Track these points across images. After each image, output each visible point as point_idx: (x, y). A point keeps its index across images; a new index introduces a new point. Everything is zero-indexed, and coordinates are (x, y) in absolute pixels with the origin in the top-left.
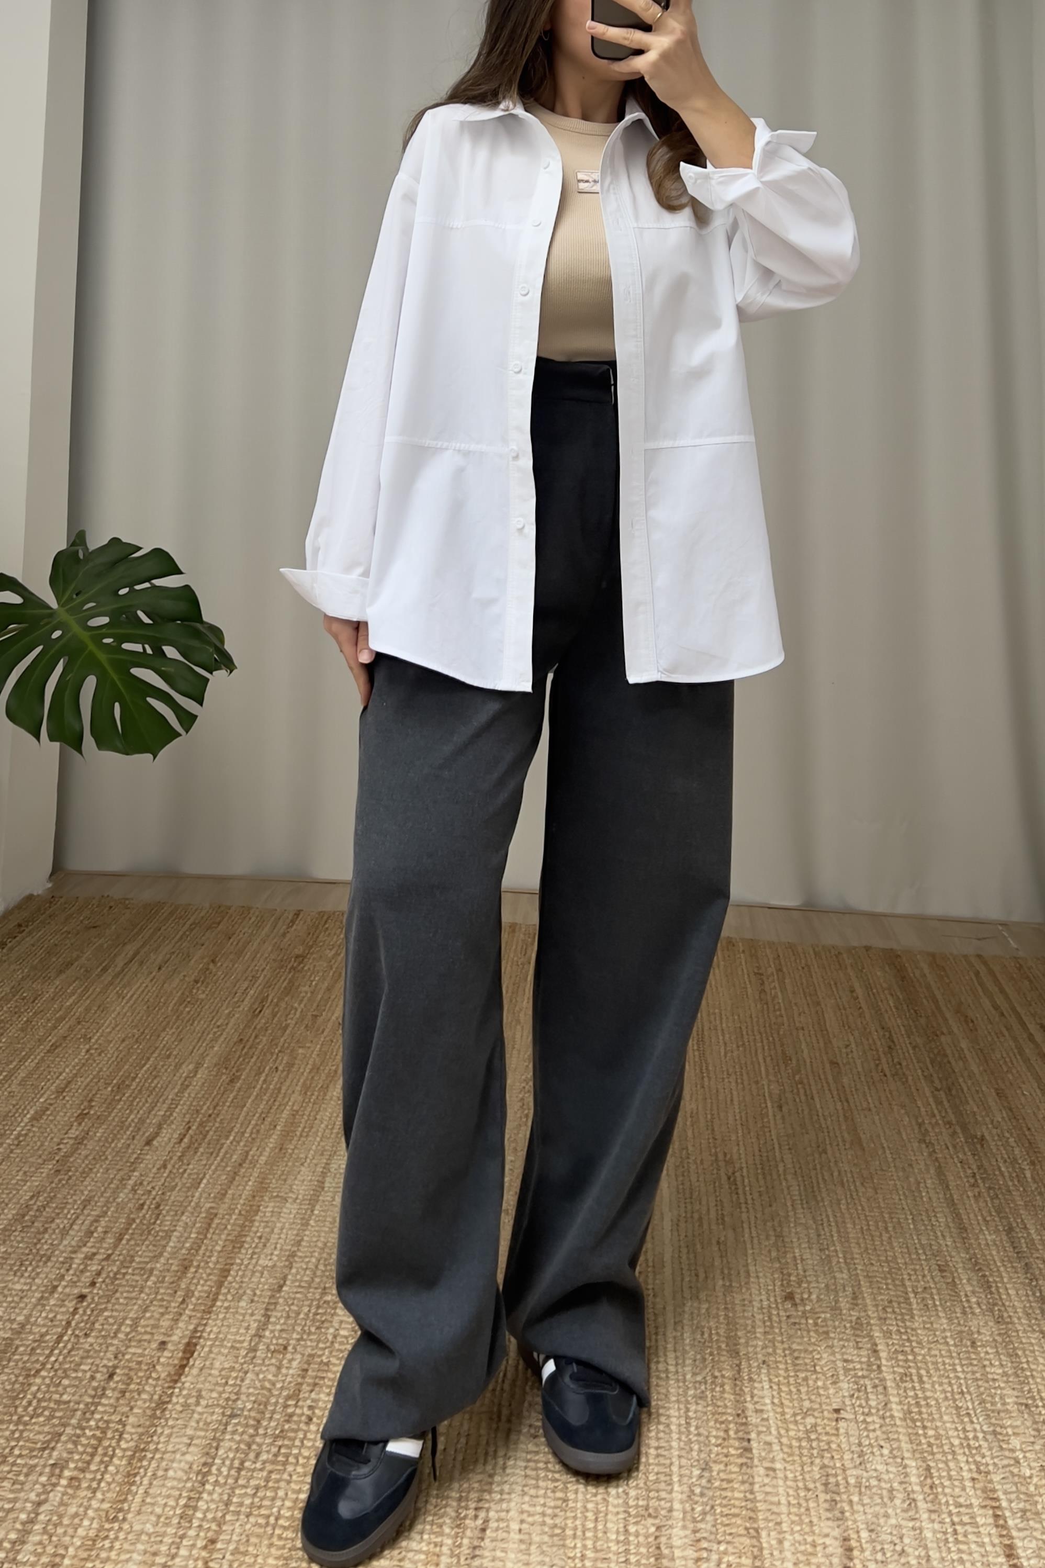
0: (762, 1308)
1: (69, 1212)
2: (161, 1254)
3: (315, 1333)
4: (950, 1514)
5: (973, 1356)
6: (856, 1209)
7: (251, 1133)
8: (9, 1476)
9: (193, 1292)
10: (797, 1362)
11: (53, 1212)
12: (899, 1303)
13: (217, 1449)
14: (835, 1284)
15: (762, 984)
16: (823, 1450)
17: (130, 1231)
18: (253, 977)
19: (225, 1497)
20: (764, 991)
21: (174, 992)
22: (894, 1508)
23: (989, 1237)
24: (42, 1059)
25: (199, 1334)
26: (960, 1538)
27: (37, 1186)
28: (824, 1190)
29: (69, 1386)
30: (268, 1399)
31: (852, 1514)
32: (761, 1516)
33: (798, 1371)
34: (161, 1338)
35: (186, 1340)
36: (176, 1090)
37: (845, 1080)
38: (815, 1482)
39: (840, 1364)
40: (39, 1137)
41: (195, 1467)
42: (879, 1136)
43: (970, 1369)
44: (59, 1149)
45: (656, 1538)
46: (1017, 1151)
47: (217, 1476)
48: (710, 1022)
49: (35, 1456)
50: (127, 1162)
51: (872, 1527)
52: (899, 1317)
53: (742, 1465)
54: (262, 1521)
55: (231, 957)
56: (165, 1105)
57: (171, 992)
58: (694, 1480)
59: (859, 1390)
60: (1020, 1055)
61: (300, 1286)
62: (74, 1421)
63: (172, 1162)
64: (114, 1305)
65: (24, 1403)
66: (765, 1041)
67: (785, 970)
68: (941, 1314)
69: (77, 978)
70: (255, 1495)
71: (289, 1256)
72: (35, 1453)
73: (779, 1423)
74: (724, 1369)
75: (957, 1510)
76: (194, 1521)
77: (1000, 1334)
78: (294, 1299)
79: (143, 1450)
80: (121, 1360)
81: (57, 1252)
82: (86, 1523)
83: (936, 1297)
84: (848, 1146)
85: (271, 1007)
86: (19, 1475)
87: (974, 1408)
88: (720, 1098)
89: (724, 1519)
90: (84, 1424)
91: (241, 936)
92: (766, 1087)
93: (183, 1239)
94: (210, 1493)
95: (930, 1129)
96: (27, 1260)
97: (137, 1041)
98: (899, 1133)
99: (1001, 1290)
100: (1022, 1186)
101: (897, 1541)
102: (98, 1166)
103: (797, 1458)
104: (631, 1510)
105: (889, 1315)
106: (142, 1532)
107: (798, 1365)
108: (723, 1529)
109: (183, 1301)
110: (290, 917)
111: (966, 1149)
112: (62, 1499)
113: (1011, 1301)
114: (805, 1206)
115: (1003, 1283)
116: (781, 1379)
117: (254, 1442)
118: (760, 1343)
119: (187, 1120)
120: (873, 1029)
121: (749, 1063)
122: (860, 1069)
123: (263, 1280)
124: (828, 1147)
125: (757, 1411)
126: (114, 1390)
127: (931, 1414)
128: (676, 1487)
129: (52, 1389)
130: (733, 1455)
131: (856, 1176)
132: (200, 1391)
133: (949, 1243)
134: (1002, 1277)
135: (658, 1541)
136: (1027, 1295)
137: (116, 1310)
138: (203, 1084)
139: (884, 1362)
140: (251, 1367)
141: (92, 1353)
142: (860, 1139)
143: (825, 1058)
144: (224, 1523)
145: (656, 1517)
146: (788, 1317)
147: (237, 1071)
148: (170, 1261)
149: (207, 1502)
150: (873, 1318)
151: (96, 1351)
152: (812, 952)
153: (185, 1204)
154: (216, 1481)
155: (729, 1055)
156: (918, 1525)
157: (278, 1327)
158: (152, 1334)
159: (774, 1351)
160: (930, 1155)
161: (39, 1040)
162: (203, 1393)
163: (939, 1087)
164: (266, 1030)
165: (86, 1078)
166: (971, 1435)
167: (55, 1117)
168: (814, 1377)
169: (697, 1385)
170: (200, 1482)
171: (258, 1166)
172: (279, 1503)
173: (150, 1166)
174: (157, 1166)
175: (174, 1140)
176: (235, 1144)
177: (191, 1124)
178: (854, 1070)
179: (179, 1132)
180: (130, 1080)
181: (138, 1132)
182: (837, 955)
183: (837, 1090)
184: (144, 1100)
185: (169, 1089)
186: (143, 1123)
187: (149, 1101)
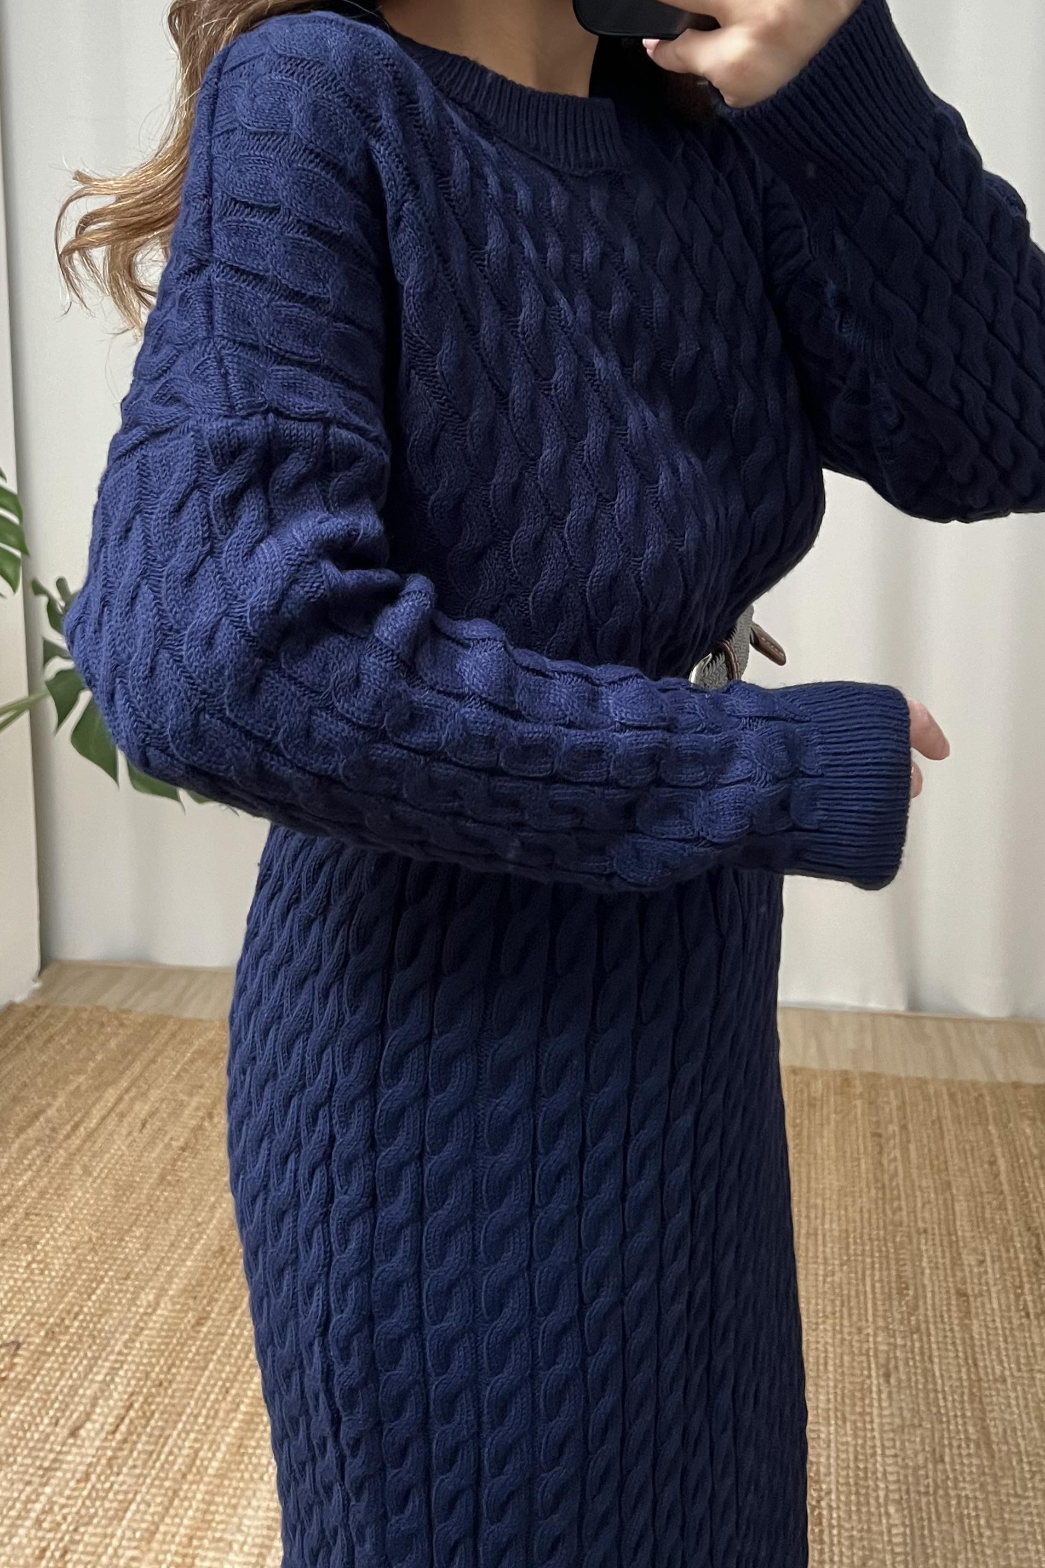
7: (207, 1417)
15: (880, 1153)
20: (881, 1164)
36: (126, 1337)
37: (975, 1327)
50: (40, 1467)
56: (107, 1364)
63: (99, 1469)
66: (876, 1255)
67: (910, 1127)
69: (38, 1141)
92: (871, 1339)
97: (93, 1249)
119: (130, 1389)
120: (1016, 1229)
121: (852, 1294)
122: (996, 1306)
138: (163, 1324)
142: (989, 1436)
143: (951, 1284)
152: (946, 1097)
155: (829, 1279)
165: (17, 1314)
171: (206, 1479)
173: (69, 1475)
174: (78, 1476)
175: (107, 1428)
176: (183, 1435)
177: (134, 1398)
178: (988, 1306)
179: (115, 1412)
180: (72, 1316)
181: (64, 1411)
182: (977, 1100)
183: (964, 1343)
184: (82, 1354)
185: (117, 1335)
186: (73, 1397)
187: (89, 1354)
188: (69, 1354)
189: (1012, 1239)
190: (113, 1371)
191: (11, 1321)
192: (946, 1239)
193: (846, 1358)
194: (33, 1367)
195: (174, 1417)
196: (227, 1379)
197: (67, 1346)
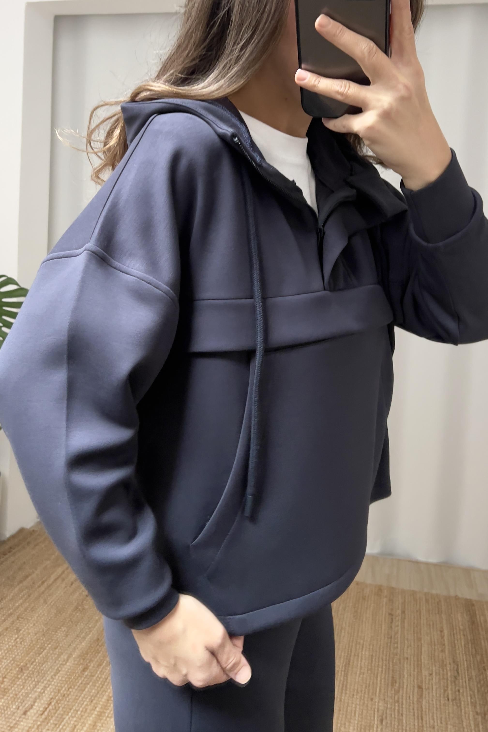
7: (82, 711)
15: (392, 622)
20: (391, 627)
36: (52, 674)
48: (356, 649)
50: (9, 726)
56: (43, 685)
66: (384, 667)
67: (406, 612)
69: (27, 587)
88: (348, 711)
92: (377, 704)
97: (44, 635)
119: (51, 697)
121: (371, 683)
138: (69, 669)
152: (424, 600)
155: (361, 676)
165: (7, 660)
175: (39, 712)
176: (71, 718)
177: (52, 700)
178: (431, 694)
179: (43, 706)
180: (31, 663)
181: (22, 703)
182: (438, 603)
183: (418, 710)
184: (33, 679)
185: (49, 672)
186: (26, 697)
187: (36, 680)
188: (27, 679)
189: (446, 665)
190: (45, 688)
191: (5, 663)
192: (416, 663)
193: (365, 712)
194: (12, 683)
195: (68, 710)
197: (27, 676)
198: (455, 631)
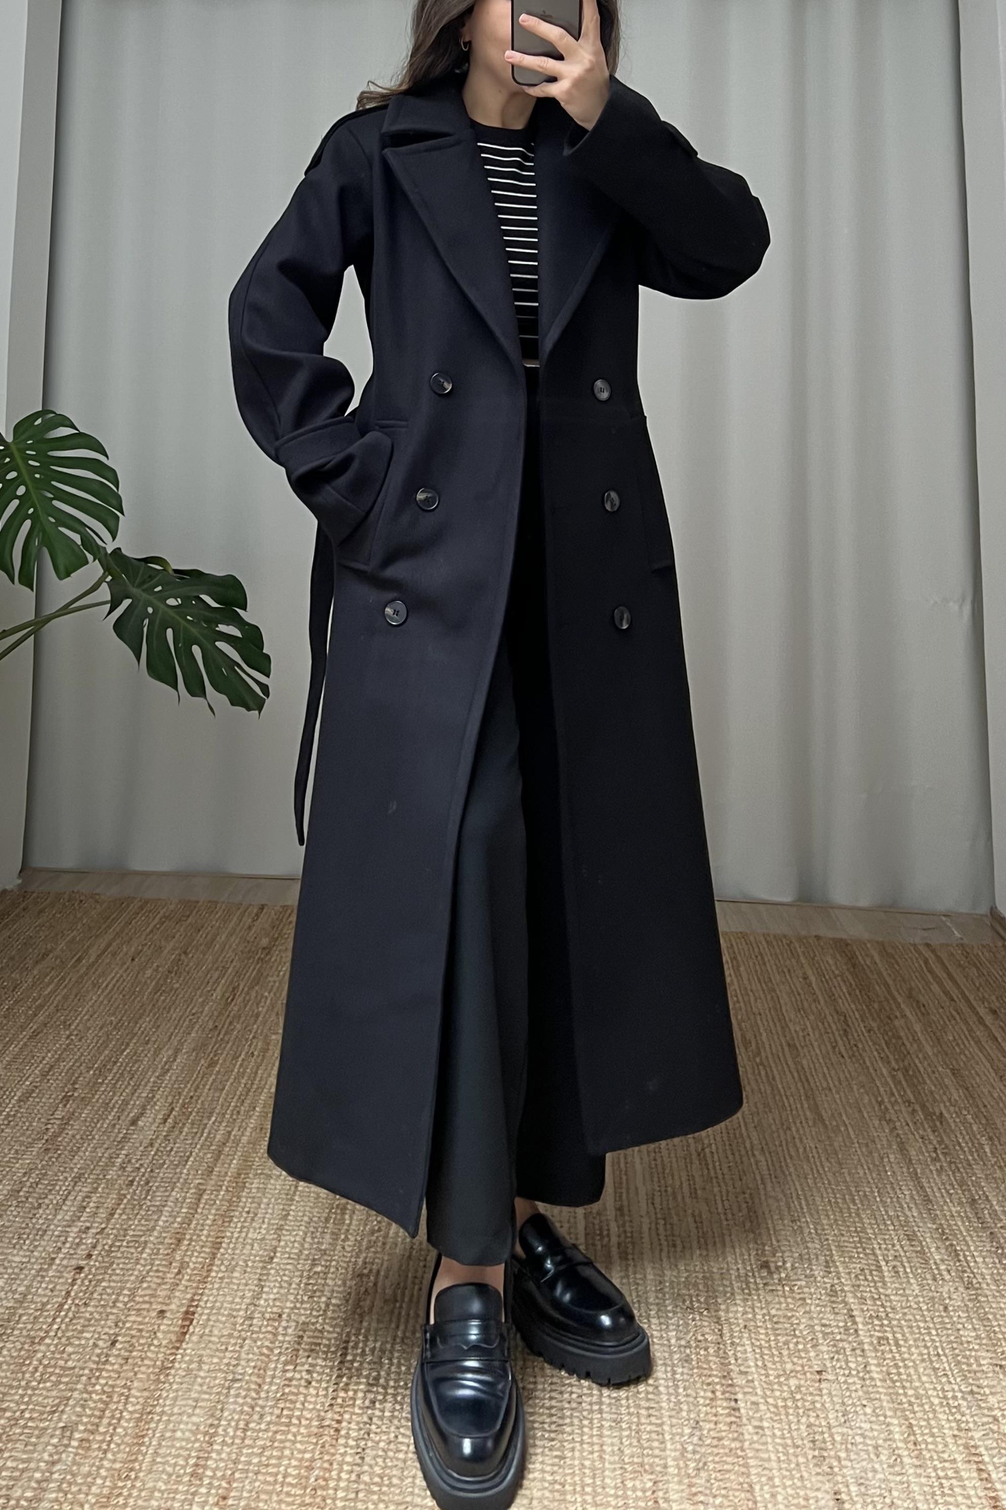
0: (739, 1276)
1: (61, 1188)
2: (153, 1229)
3: (307, 1302)
4: (935, 1469)
5: (947, 1320)
6: (823, 1184)
7: (232, 1114)
8: (21, 1438)
9: (188, 1263)
10: (776, 1326)
11: (45, 1188)
12: (871, 1271)
13: (222, 1410)
14: (808, 1253)
16: (809, 1410)
17: (122, 1206)
18: (223, 967)
19: (234, 1456)
21: (149, 981)
22: (881, 1463)
23: (953, 1209)
24: (25, 1044)
25: (196, 1303)
26: (946, 1491)
27: (29, 1164)
28: (791, 1165)
29: (73, 1353)
30: (267, 1364)
31: (840, 1470)
32: (753, 1471)
33: (779, 1335)
34: (159, 1307)
35: (184, 1309)
36: (157, 1074)
37: (804, 1062)
38: (802, 1439)
39: (817, 1328)
40: (27, 1118)
41: (202, 1428)
42: (840, 1114)
43: (945, 1332)
44: (47, 1129)
45: (654, 1492)
46: (975, 1128)
47: (224, 1436)
49: (46, 1419)
50: (114, 1141)
51: (862, 1481)
52: (872, 1284)
53: (731, 1423)
54: (270, 1479)
55: (203, 947)
56: (147, 1088)
57: (146, 982)
58: (686, 1438)
59: (837, 1352)
60: (973, 1038)
61: (289, 1258)
62: (79, 1386)
63: (159, 1141)
64: (111, 1275)
65: (31, 1369)
67: (739, 958)
68: (912, 1281)
69: (53, 969)
70: (261, 1455)
71: (277, 1229)
72: (45, 1416)
73: (765, 1386)
74: (708, 1333)
75: (941, 1465)
76: (205, 1479)
77: (970, 1300)
78: (285, 1270)
79: (150, 1413)
80: (122, 1328)
81: (52, 1227)
82: (99, 1481)
83: (906, 1265)
84: (811, 1123)
85: (243, 995)
86: (31, 1437)
87: (951, 1369)
89: (718, 1475)
90: (90, 1389)
91: (209, 928)
93: (175, 1213)
94: (219, 1453)
95: (889, 1107)
96: (24, 1233)
97: (115, 1028)
98: (860, 1111)
99: (969, 1258)
100: (982, 1160)
101: (886, 1494)
102: (85, 1145)
103: (783, 1417)
104: (627, 1466)
105: (862, 1283)
106: (154, 1489)
107: (777, 1329)
108: (717, 1484)
109: (179, 1273)
110: (255, 911)
111: (926, 1126)
112: (74, 1459)
113: (978, 1268)
114: (774, 1180)
115: (970, 1252)
116: (763, 1342)
117: (256, 1404)
118: (740, 1309)
119: (170, 1100)
120: (827, 1013)
122: (818, 1051)
123: (254, 1252)
124: (792, 1125)
125: (741, 1373)
126: (117, 1356)
127: (909, 1375)
128: (669, 1446)
129: (58, 1356)
130: (722, 1415)
131: (820, 1151)
132: (201, 1356)
133: (915, 1214)
134: (969, 1246)
135: (655, 1495)
136: (994, 1263)
137: (114, 1281)
138: (183, 1067)
139: (860, 1326)
140: (249, 1334)
141: (93, 1322)
142: (822, 1117)
143: (783, 1041)
144: (235, 1481)
145: (652, 1473)
146: (765, 1284)
147: (215, 1056)
148: (164, 1235)
149: (216, 1461)
150: (847, 1285)
151: (96, 1320)
152: (764, 943)
153: (174, 1180)
154: (223, 1441)
156: (905, 1479)
157: (272, 1296)
158: (151, 1303)
159: (754, 1316)
160: (891, 1131)
161: (21, 1026)
162: (205, 1359)
163: (897, 1067)
164: (240, 1017)
165: (68, 1063)
166: (950, 1395)
167: (41, 1098)
168: (795, 1340)
169: (682, 1349)
170: (208, 1443)
172: (286, 1462)
173: (137, 1145)
174: (144, 1145)
175: (158, 1121)
176: (217, 1124)
177: (174, 1105)
178: (813, 1053)
179: (163, 1113)
180: (111, 1064)
181: (122, 1112)
182: (788, 945)
184: (126, 1083)
185: (150, 1073)
186: (126, 1105)
187: (132, 1083)
188: (116, 1083)
189: (825, 1017)
190: (153, 1091)
192: (776, 1017)
195: (207, 1114)
196: (241, 1094)
197: (112, 1079)
198: (827, 977)
